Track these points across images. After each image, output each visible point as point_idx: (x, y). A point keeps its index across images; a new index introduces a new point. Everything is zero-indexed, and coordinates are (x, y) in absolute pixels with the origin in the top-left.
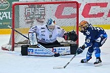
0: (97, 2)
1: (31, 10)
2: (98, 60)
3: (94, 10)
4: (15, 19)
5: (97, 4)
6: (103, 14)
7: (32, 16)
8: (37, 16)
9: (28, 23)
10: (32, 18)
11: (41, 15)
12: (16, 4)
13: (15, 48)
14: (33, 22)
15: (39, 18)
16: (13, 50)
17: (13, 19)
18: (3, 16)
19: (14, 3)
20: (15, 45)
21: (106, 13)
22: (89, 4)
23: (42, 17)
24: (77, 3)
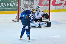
6: (62, 4)
14: (28, 8)
18: (13, 5)
21: (64, 4)
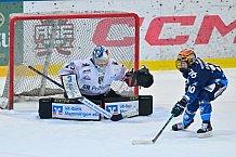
0: (176, 15)
1: (47, 30)
2: (206, 125)
3: (168, 31)
4: (16, 47)
5: (174, 20)
6: (186, 37)
7: (48, 42)
8: (59, 42)
9: (40, 54)
10: (47, 46)
11: (66, 40)
12: (17, 18)
13: (15, 104)
14: (49, 53)
15: (61, 45)
16: (11, 107)
17: (12, 47)
19: (13, 16)
20: (15, 98)
21: (193, 37)
22: (159, 19)
23: (68, 44)
24: (136, 16)
